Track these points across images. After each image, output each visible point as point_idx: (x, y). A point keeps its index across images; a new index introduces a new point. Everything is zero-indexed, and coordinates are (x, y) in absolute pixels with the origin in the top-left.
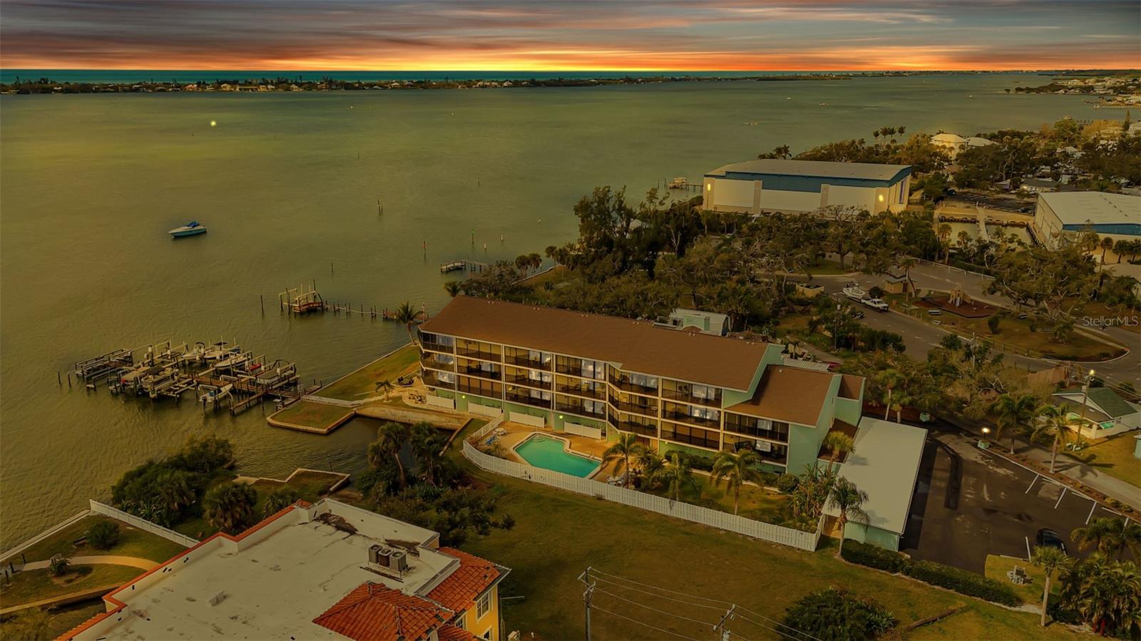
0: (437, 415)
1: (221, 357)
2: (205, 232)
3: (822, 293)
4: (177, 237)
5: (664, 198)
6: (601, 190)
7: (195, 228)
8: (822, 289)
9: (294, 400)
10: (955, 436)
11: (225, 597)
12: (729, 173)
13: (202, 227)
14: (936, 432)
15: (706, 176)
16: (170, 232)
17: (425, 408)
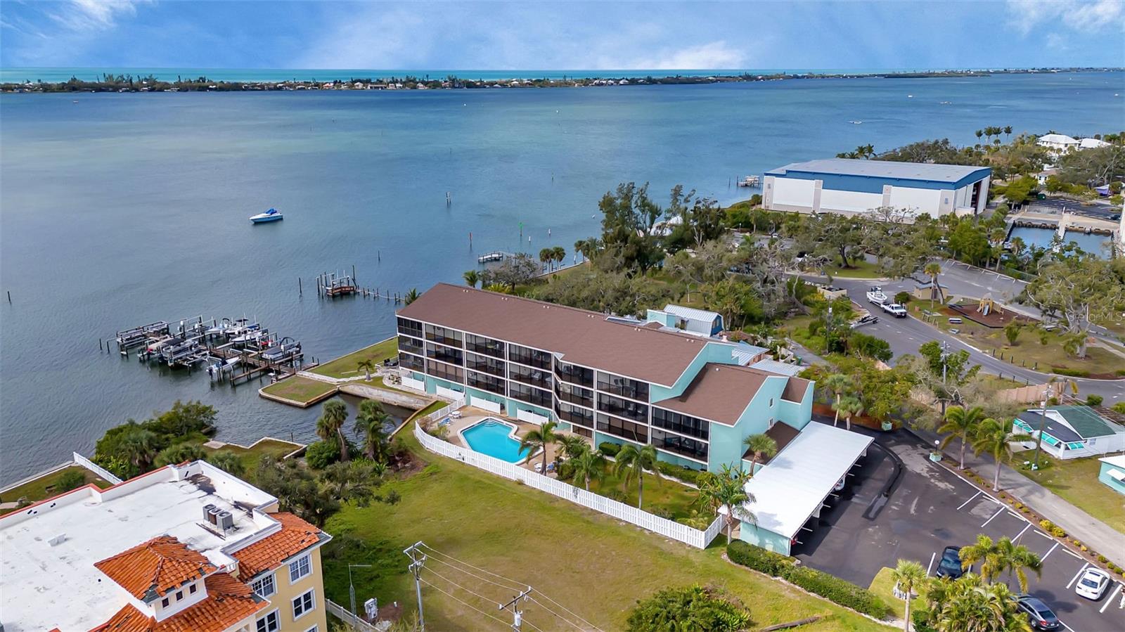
0: (407, 396)
1: (239, 333)
2: (282, 219)
3: (843, 296)
4: (257, 223)
5: (689, 196)
6: (626, 186)
7: (273, 215)
8: (844, 292)
9: (288, 375)
10: (910, 447)
11: (66, 540)
12: (789, 171)
13: (279, 214)
14: (893, 441)
15: (767, 174)
16: (251, 218)
17: (400, 389)
